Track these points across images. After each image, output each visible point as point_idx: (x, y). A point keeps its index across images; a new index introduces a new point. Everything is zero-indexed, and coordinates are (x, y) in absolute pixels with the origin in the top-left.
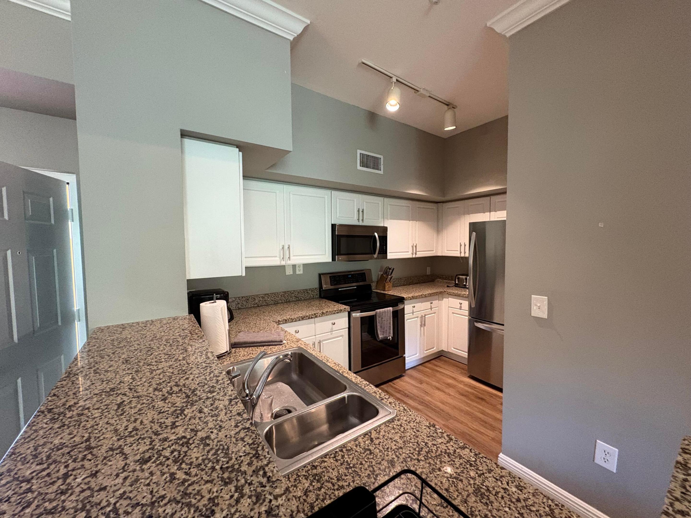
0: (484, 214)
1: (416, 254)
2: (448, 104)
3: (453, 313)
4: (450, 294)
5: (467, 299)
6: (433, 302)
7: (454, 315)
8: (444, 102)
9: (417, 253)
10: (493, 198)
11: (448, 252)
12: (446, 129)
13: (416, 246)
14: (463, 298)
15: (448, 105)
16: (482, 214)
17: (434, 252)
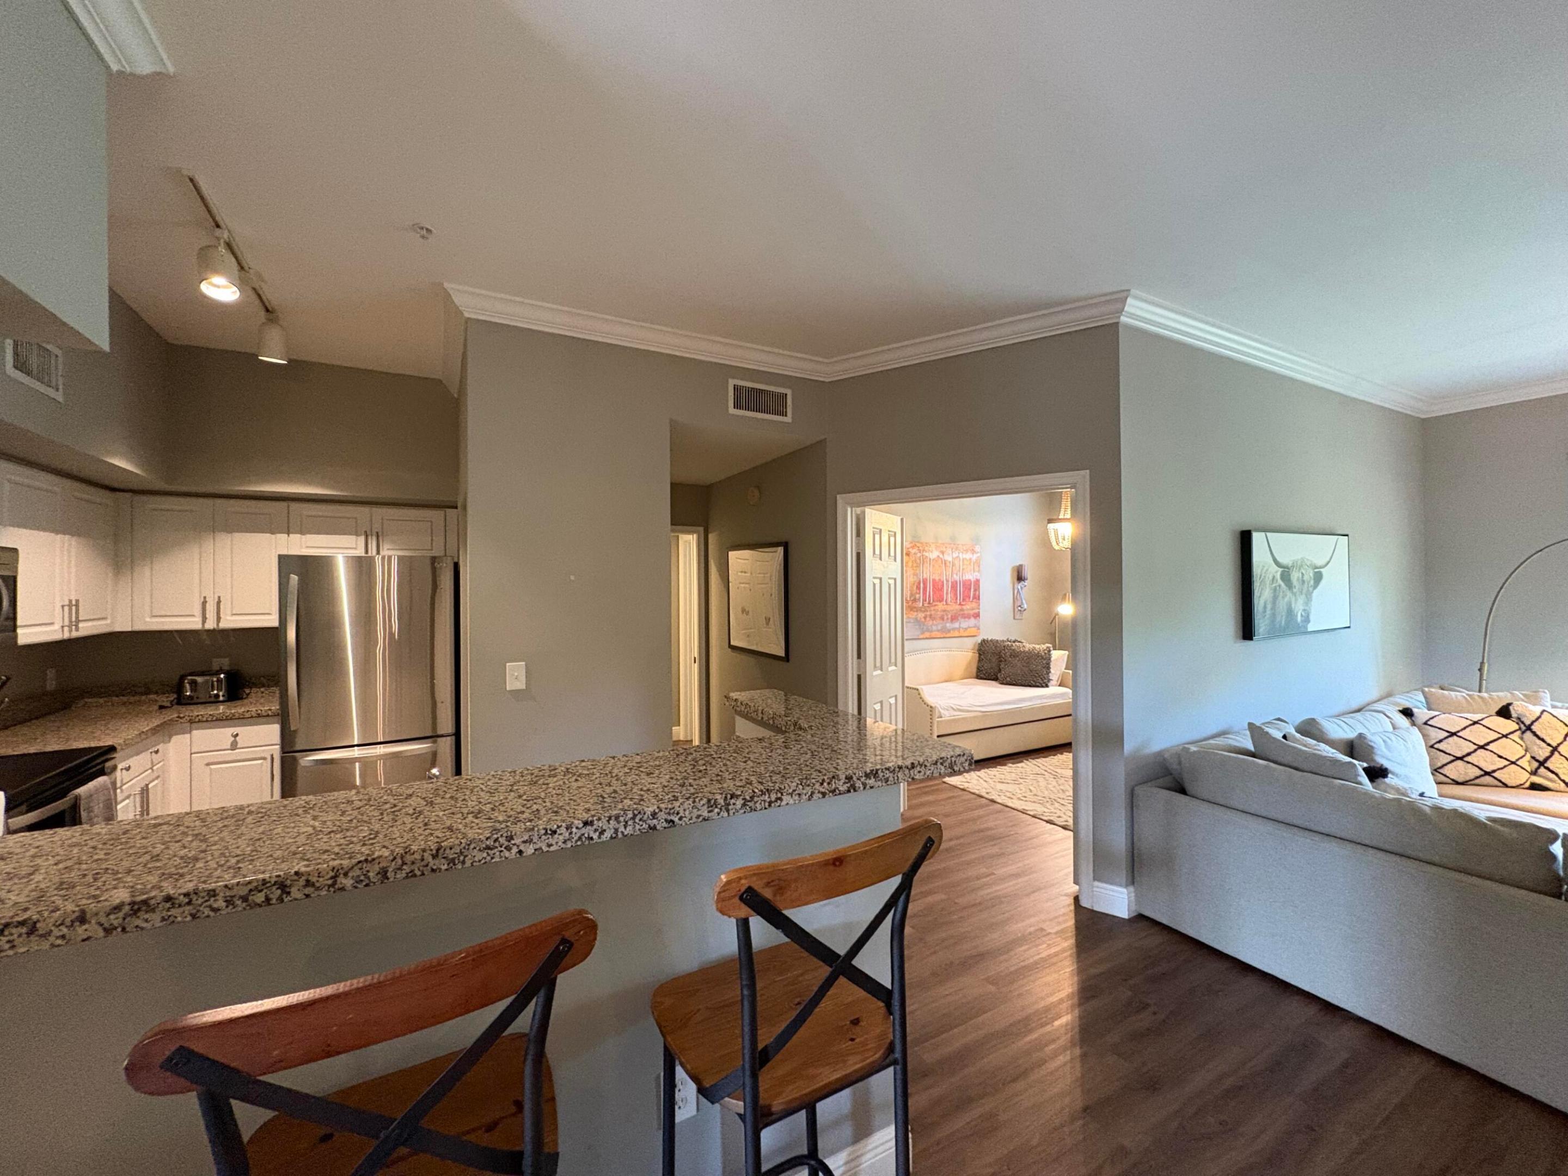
0: (273, 536)
1: (77, 629)
2: (270, 309)
3: (208, 764)
4: (199, 721)
5: (276, 718)
6: (160, 747)
7: (213, 767)
8: (267, 304)
9: (81, 625)
10: (294, 506)
11: (155, 620)
12: (260, 358)
13: (77, 605)
14: (245, 721)
15: (267, 310)
16: (268, 535)
17: (108, 621)
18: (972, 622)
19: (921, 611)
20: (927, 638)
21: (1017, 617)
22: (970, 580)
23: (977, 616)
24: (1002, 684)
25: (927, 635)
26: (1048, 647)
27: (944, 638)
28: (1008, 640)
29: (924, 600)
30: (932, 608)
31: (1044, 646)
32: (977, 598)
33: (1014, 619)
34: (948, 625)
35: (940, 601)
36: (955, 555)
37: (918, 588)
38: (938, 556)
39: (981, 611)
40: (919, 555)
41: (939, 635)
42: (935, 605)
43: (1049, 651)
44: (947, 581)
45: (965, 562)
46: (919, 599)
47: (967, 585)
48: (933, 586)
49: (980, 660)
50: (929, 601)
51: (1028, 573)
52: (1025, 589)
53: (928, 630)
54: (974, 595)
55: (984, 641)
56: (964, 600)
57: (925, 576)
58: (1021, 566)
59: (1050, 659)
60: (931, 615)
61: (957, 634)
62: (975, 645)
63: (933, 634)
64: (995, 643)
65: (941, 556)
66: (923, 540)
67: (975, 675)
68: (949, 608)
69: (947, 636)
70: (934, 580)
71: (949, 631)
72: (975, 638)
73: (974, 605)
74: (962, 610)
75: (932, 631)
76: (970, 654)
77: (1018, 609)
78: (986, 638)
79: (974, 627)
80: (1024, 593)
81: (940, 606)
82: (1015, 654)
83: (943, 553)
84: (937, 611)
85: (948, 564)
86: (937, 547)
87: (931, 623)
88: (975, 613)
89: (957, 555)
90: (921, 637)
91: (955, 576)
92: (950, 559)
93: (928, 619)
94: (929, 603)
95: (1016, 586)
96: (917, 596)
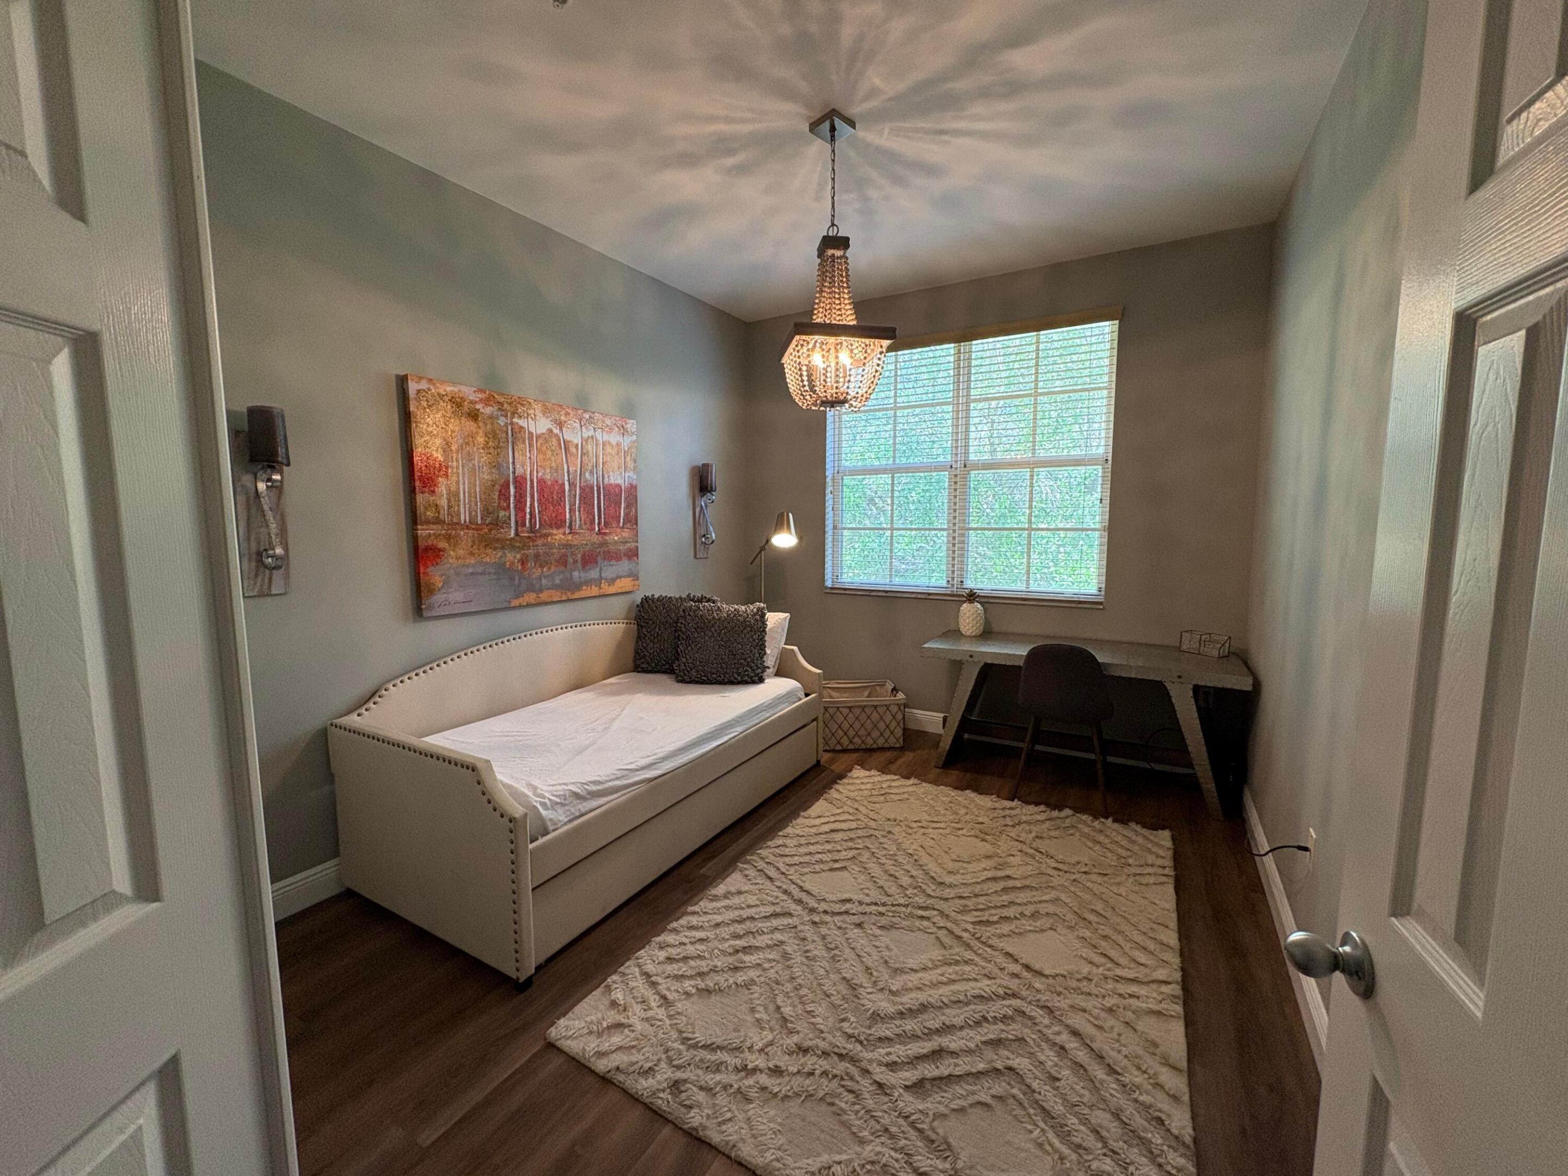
18: (624, 566)
19: (513, 547)
20: (529, 605)
21: (700, 555)
22: (619, 486)
23: (633, 554)
24: (682, 681)
25: (531, 597)
26: (759, 609)
27: (568, 600)
28: (690, 598)
29: (520, 523)
30: (540, 542)
31: (753, 607)
32: (632, 521)
33: (695, 557)
34: (576, 574)
35: (558, 527)
36: (588, 433)
37: (504, 494)
38: (550, 431)
39: (639, 545)
40: (502, 420)
41: (556, 596)
42: (546, 535)
43: (763, 615)
44: (572, 485)
45: (609, 450)
46: (507, 521)
47: (612, 494)
48: (541, 492)
49: (639, 638)
50: (532, 524)
51: (717, 477)
52: (711, 507)
53: (531, 589)
54: (626, 515)
55: (646, 599)
56: (606, 524)
57: (519, 471)
58: (706, 467)
59: (764, 631)
60: (537, 556)
61: (595, 591)
62: (630, 608)
63: (544, 596)
64: (664, 602)
65: (556, 431)
66: (515, 392)
67: (631, 665)
68: (576, 540)
69: (576, 596)
70: (541, 482)
71: (578, 587)
72: (630, 596)
73: (626, 534)
74: (605, 544)
75: (541, 591)
76: (622, 626)
77: (700, 540)
78: (649, 594)
79: (628, 576)
80: (710, 513)
81: (558, 536)
82: (705, 624)
83: (560, 425)
84: (551, 546)
85: (573, 450)
86: (546, 411)
87: (537, 572)
88: (630, 550)
89: (591, 433)
90: (516, 603)
91: (587, 475)
92: (577, 440)
93: (530, 564)
94: (532, 529)
95: (697, 502)
96: (502, 513)
